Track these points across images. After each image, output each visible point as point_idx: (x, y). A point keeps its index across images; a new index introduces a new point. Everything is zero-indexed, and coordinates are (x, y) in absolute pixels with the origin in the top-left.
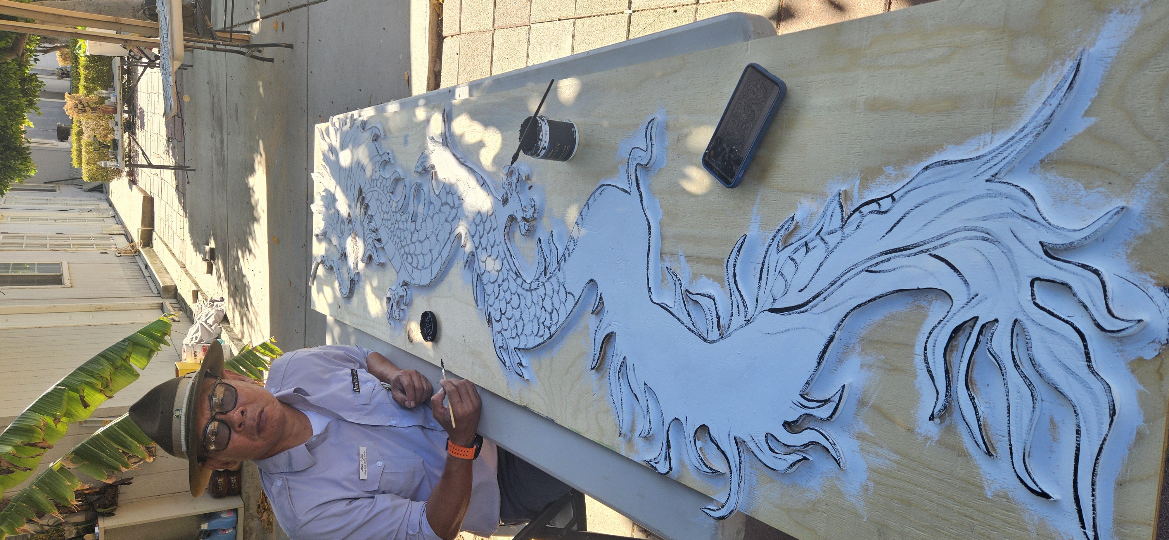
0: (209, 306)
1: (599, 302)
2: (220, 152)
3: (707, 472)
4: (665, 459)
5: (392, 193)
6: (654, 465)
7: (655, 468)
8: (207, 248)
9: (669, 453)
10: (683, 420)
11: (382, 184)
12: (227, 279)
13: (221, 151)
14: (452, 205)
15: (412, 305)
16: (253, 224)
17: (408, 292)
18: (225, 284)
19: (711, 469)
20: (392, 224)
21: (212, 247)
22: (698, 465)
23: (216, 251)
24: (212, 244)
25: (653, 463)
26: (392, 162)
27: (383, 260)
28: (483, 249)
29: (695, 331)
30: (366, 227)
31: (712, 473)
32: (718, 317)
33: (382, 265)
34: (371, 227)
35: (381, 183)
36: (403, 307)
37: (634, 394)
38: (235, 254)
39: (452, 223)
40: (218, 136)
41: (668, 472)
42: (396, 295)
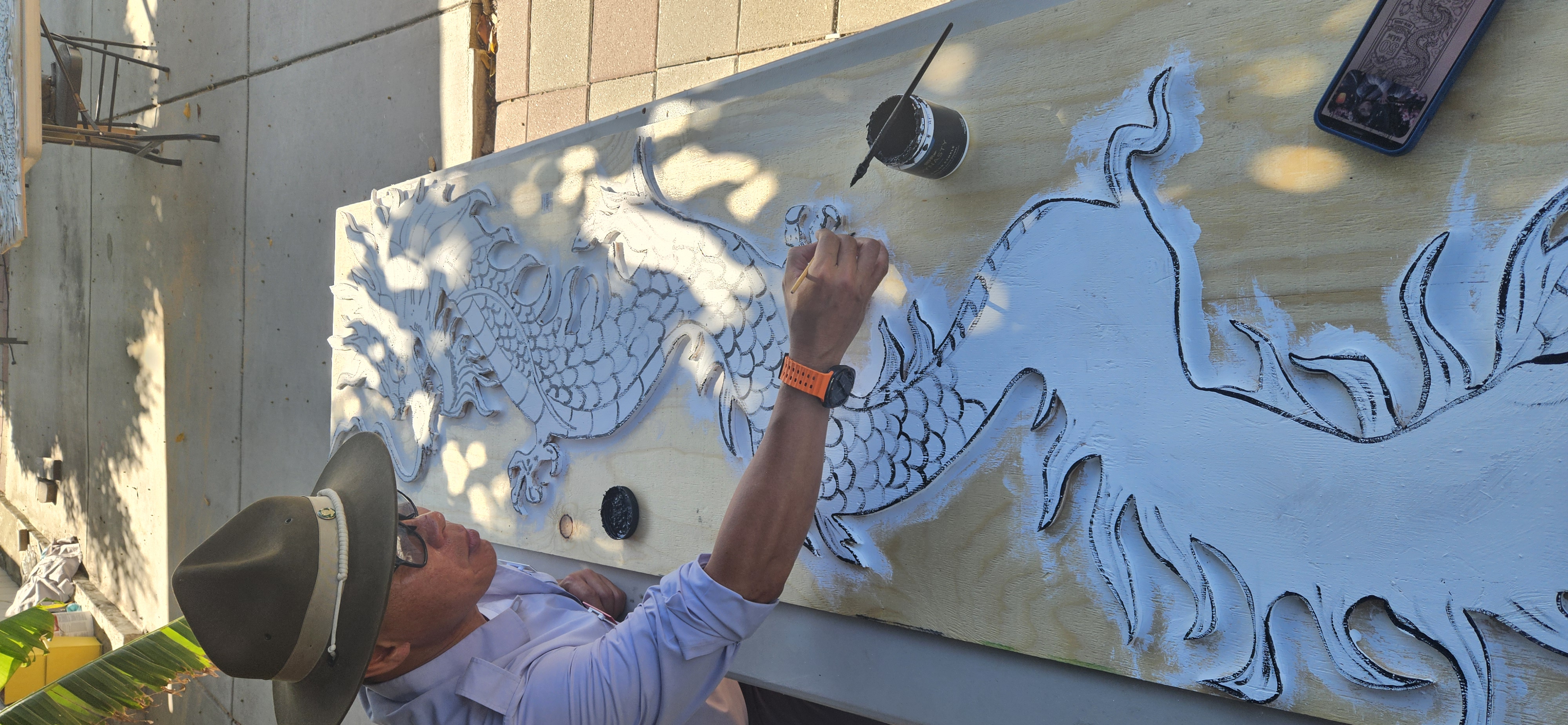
0: (51, 553)
1: (1051, 407)
2: (75, 310)
3: (1391, 686)
4: (1266, 672)
5: (516, 293)
6: (1236, 687)
7: (1239, 693)
8: (48, 461)
9: (1274, 660)
10: (1309, 594)
11: (495, 282)
12: (85, 509)
13: (79, 309)
14: (664, 291)
15: (567, 473)
16: (137, 417)
17: (560, 453)
18: (81, 518)
19: (1403, 679)
20: (519, 343)
21: (57, 459)
22: (1361, 675)
23: (64, 466)
24: (58, 455)
25: (1231, 685)
26: (516, 242)
27: (497, 407)
28: (742, 354)
29: (1325, 425)
30: (459, 356)
31: (1405, 686)
32: (1387, 393)
33: (495, 415)
34: (470, 355)
35: (491, 280)
36: (547, 479)
37: (1164, 560)
38: (101, 467)
39: (666, 322)
40: (73, 287)
41: (1276, 696)
42: (532, 462)
